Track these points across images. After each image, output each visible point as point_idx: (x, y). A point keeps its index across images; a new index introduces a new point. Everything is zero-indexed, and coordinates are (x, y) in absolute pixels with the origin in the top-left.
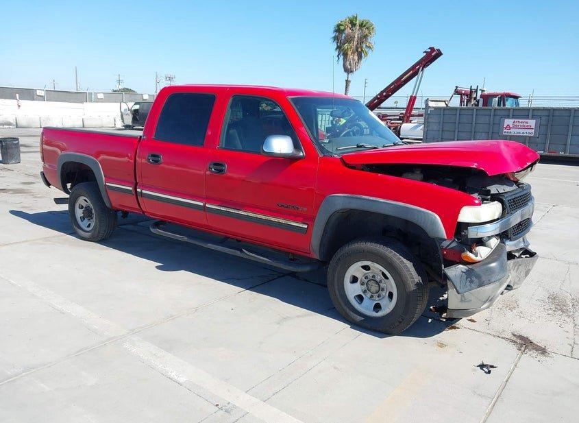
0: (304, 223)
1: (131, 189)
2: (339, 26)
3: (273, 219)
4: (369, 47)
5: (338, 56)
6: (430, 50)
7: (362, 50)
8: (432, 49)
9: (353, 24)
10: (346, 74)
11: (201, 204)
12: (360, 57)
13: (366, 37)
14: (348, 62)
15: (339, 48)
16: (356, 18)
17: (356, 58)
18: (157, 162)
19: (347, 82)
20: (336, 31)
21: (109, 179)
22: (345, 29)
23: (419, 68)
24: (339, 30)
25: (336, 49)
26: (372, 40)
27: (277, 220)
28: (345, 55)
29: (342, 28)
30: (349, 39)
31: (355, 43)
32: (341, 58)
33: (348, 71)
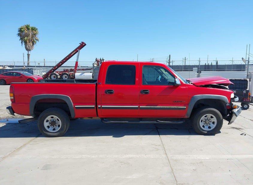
0: (185, 106)
1: (94, 106)
2: (21, 29)
3: (172, 107)
4: (37, 40)
5: (22, 43)
6: (82, 43)
7: (34, 41)
8: (83, 43)
9: (28, 29)
10: (27, 51)
11: (137, 107)
12: (33, 44)
13: (35, 34)
14: (28, 46)
15: (21, 39)
16: (29, 26)
17: (31, 44)
18: (111, 93)
19: (28, 55)
20: (19, 31)
21: (76, 104)
22: (24, 30)
23: (78, 50)
24: (21, 30)
25: (20, 40)
26: (38, 36)
27: (174, 107)
28: (26, 43)
29: (23, 30)
30: (27, 36)
31: (30, 37)
32: (24, 43)
33: (28, 50)
